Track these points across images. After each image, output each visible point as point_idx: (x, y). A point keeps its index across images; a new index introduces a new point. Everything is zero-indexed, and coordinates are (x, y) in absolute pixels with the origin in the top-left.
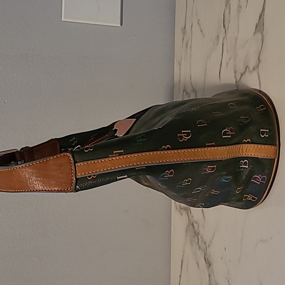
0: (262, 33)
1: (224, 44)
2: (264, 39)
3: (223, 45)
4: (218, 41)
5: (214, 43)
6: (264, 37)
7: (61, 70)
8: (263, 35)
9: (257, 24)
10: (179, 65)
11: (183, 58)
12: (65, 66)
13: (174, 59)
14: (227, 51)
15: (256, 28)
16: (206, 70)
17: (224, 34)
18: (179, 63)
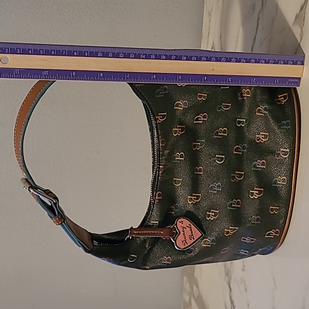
0: (302, 28)
1: (260, 18)
2: (303, 36)
3: (258, 19)
4: (254, 11)
5: (249, 11)
6: (303, 34)
7: (79, 17)
8: (302, 31)
9: (297, 14)
10: (209, 16)
11: (213, 10)
12: (83, 13)
13: (204, 4)
14: (263, 29)
15: (296, 19)
16: (238, 38)
17: (261, 7)
18: (209, 13)
